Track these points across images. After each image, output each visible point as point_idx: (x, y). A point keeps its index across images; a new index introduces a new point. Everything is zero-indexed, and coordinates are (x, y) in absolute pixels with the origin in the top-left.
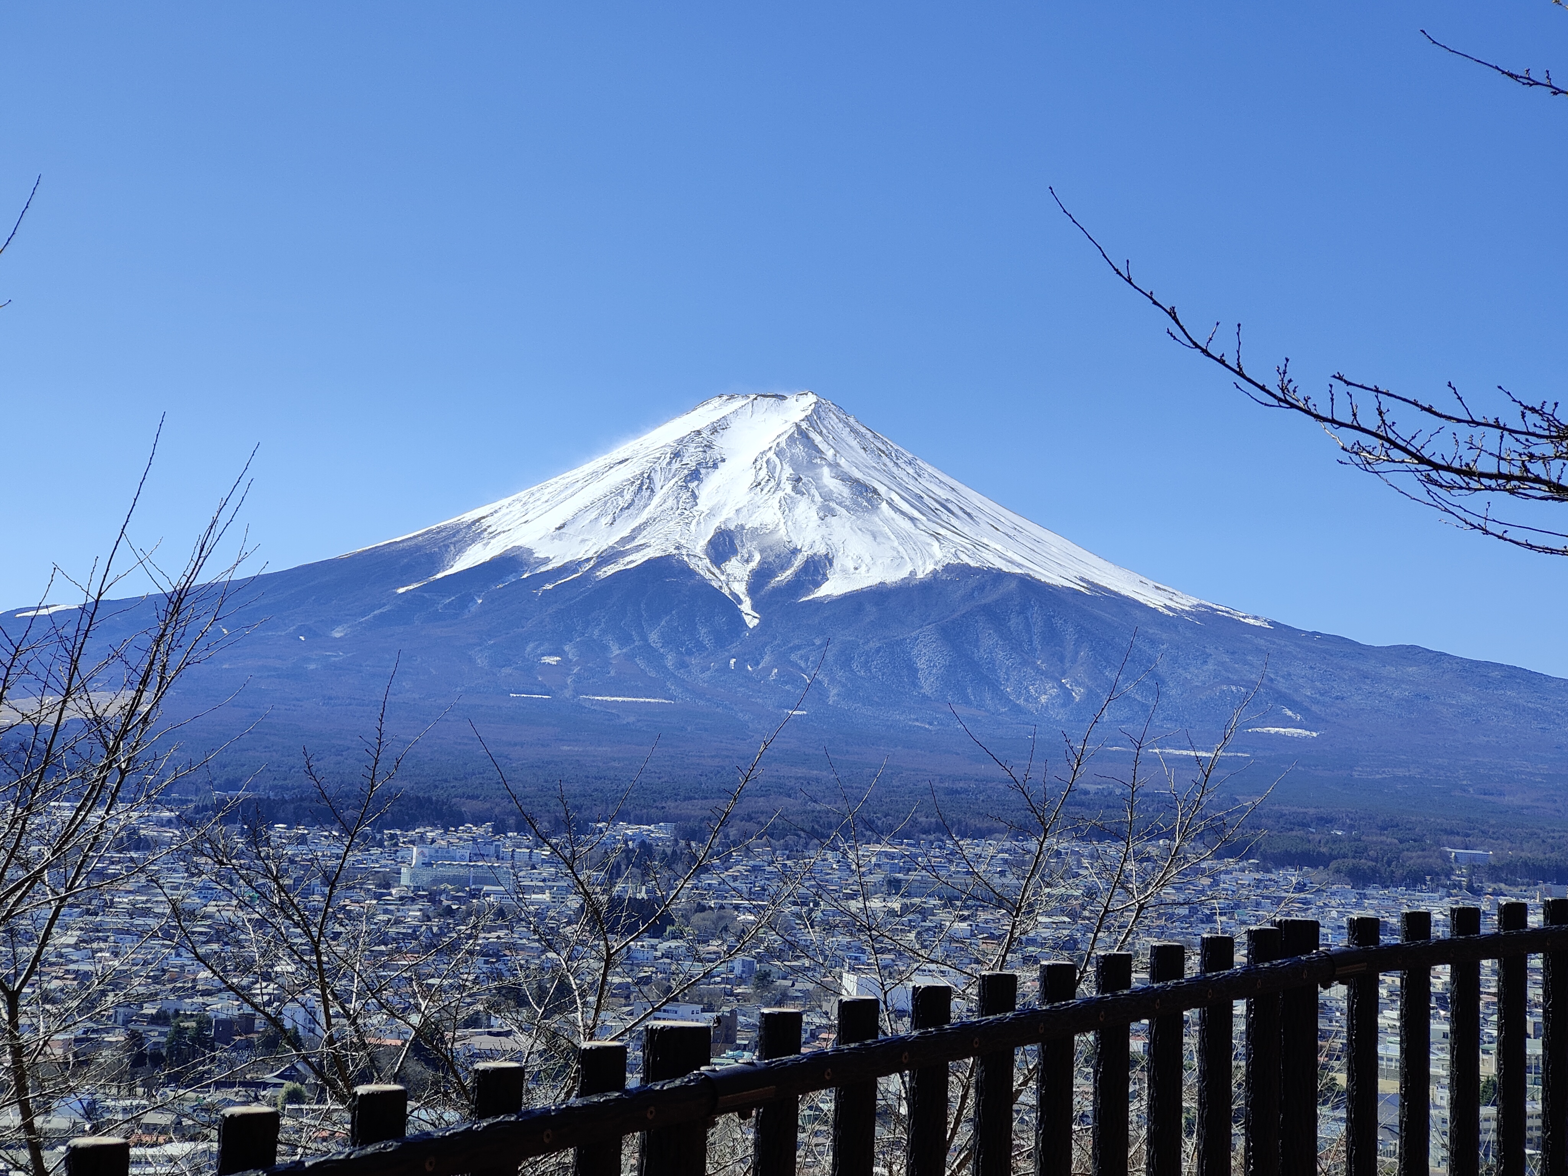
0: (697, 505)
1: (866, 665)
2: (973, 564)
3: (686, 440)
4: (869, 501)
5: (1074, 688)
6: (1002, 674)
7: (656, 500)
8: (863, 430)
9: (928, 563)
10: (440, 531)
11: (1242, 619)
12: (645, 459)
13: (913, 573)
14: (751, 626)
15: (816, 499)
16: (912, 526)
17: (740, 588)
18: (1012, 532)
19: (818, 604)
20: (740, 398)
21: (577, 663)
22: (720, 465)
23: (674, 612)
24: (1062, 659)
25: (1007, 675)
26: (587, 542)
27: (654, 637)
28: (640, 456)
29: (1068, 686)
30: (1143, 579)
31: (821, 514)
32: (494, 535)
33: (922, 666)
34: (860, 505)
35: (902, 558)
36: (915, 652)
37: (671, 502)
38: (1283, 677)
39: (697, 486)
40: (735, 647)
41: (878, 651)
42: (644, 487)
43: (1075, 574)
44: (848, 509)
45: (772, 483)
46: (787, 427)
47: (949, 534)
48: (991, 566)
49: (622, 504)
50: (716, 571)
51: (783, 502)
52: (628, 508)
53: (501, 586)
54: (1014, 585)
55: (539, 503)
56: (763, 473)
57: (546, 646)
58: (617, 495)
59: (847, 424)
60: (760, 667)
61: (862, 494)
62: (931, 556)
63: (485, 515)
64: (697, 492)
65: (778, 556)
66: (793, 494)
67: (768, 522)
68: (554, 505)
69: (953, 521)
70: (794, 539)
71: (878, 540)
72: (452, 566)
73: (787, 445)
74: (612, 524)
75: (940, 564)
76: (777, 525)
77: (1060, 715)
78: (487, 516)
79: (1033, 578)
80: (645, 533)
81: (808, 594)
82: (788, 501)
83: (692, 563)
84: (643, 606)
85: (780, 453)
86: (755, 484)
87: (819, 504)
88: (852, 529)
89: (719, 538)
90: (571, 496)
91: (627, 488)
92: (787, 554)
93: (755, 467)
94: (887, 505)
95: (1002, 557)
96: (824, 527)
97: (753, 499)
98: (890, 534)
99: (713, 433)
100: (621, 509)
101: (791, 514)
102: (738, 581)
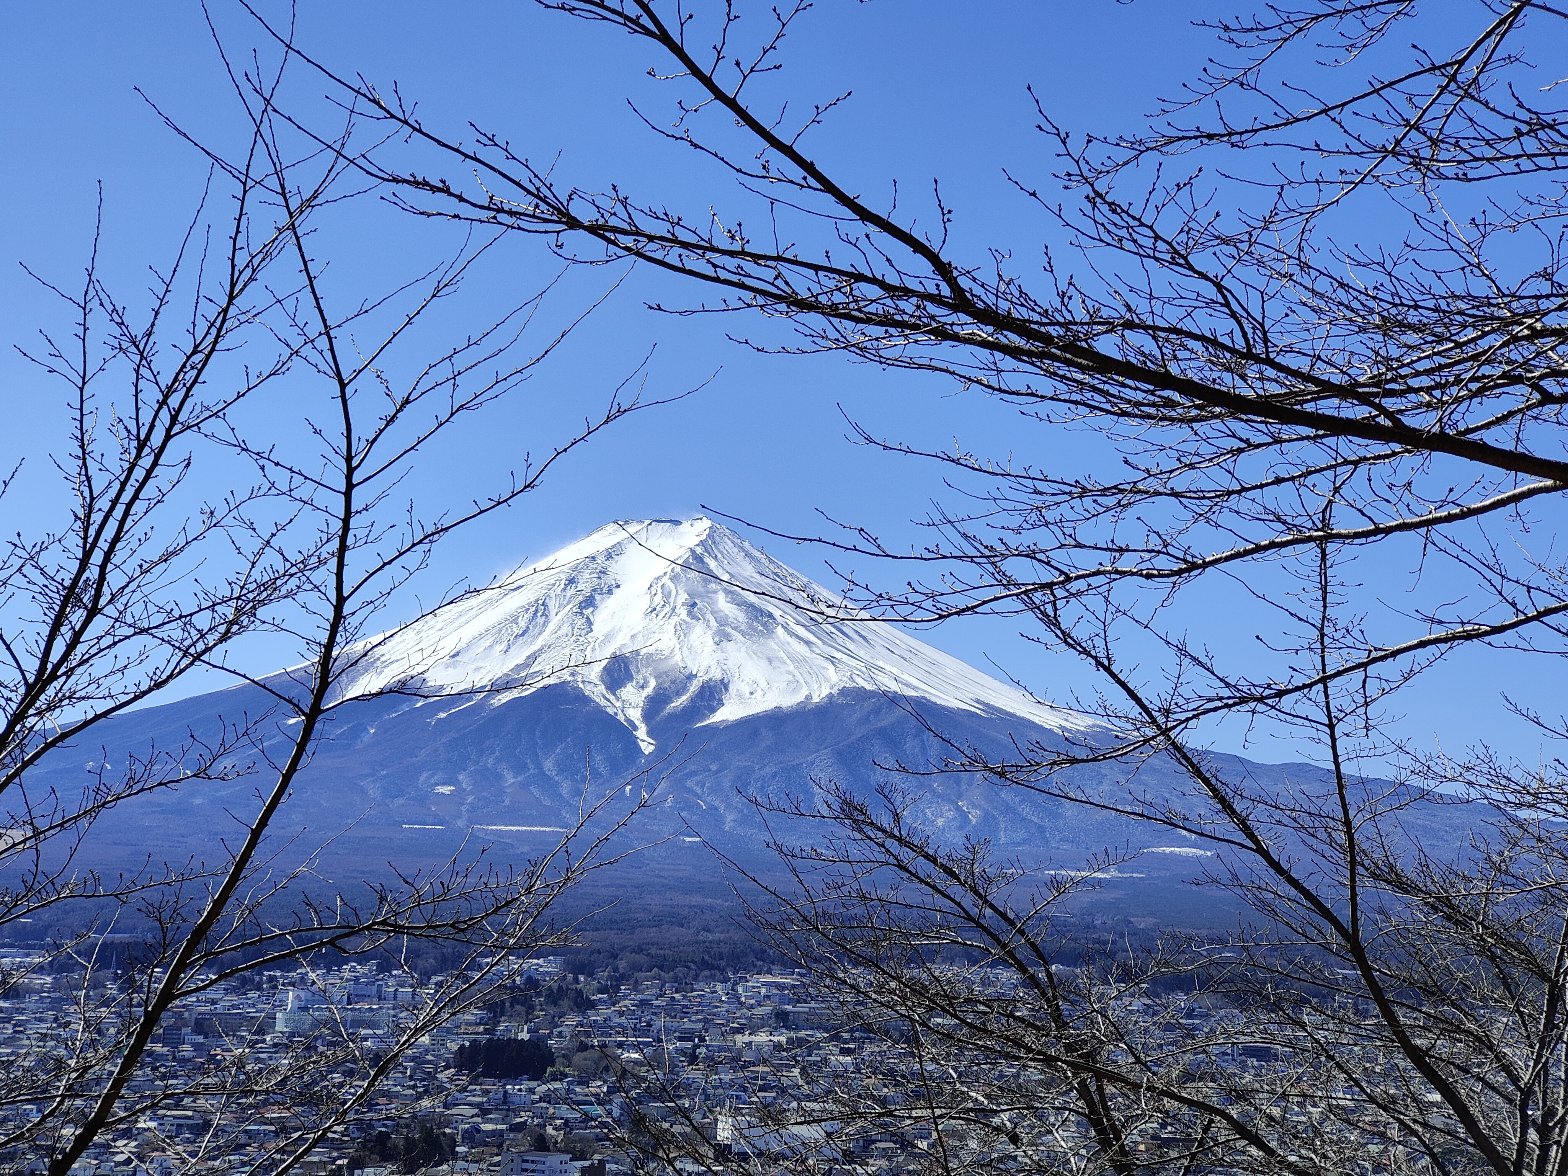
0: (591, 631)
1: (763, 791)
2: (868, 687)
3: (581, 565)
4: (764, 625)
5: (971, 810)
7: (551, 627)
8: (758, 555)
9: (823, 687)
12: (541, 585)
13: (809, 697)
14: (647, 753)
15: (711, 624)
16: (807, 649)
17: (635, 715)
18: (907, 655)
19: (713, 729)
20: (634, 524)
21: (471, 793)
22: (615, 591)
23: (569, 739)
24: (958, 781)
25: (904, 798)
26: (481, 671)
27: (549, 765)
28: (534, 583)
29: (965, 808)
31: (717, 639)
32: (386, 665)
34: (755, 630)
35: (798, 682)
37: (566, 629)
38: (1177, 797)
39: (593, 611)
40: (631, 774)
41: (776, 776)
42: (539, 614)
43: (971, 696)
44: (744, 634)
45: (667, 609)
46: (682, 552)
47: (843, 657)
48: (888, 690)
49: (516, 632)
50: (611, 697)
51: (678, 628)
52: (522, 635)
53: (393, 715)
55: (433, 631)
56: (658, 599)
57: (440, 776)
58: (512, 622)
59: (742, 549)
60: (655, 794)
61: (757, 618)
62: (827, 680)
63: (378, 643)
64: (591, 618)
65: (673, 682)
66: (688, 619)
67: (664, 647)
68: (447, 634)
69: (849, 644)
70: (690, 665)
71: (774, 664)
73: (682, 569)
74: (506, 651)
75: (836, 688)
76: (672, 651)
77: (956, 837)
78: (380, 644)
79: (929, 701)
80: (539, 660)
81: (704, 720)
82: (684, 627)
83: (588, 690)
84: (538, 734)
85: (674, 578)
86: (650, 610)
87: (714, 629)
88: (747, 653)
89: (614, 664)
90: (465, 624)
91: (521, 615)
92: (684, 679)
93: (650, 594)
94: (782, 630)
95: (898, 680)
96: (719, 652)
97: (648, 625)
98: (785, 658)
99: (608, 559)
100: (515, 637)
101: (686, 640)
102: (633, 707)
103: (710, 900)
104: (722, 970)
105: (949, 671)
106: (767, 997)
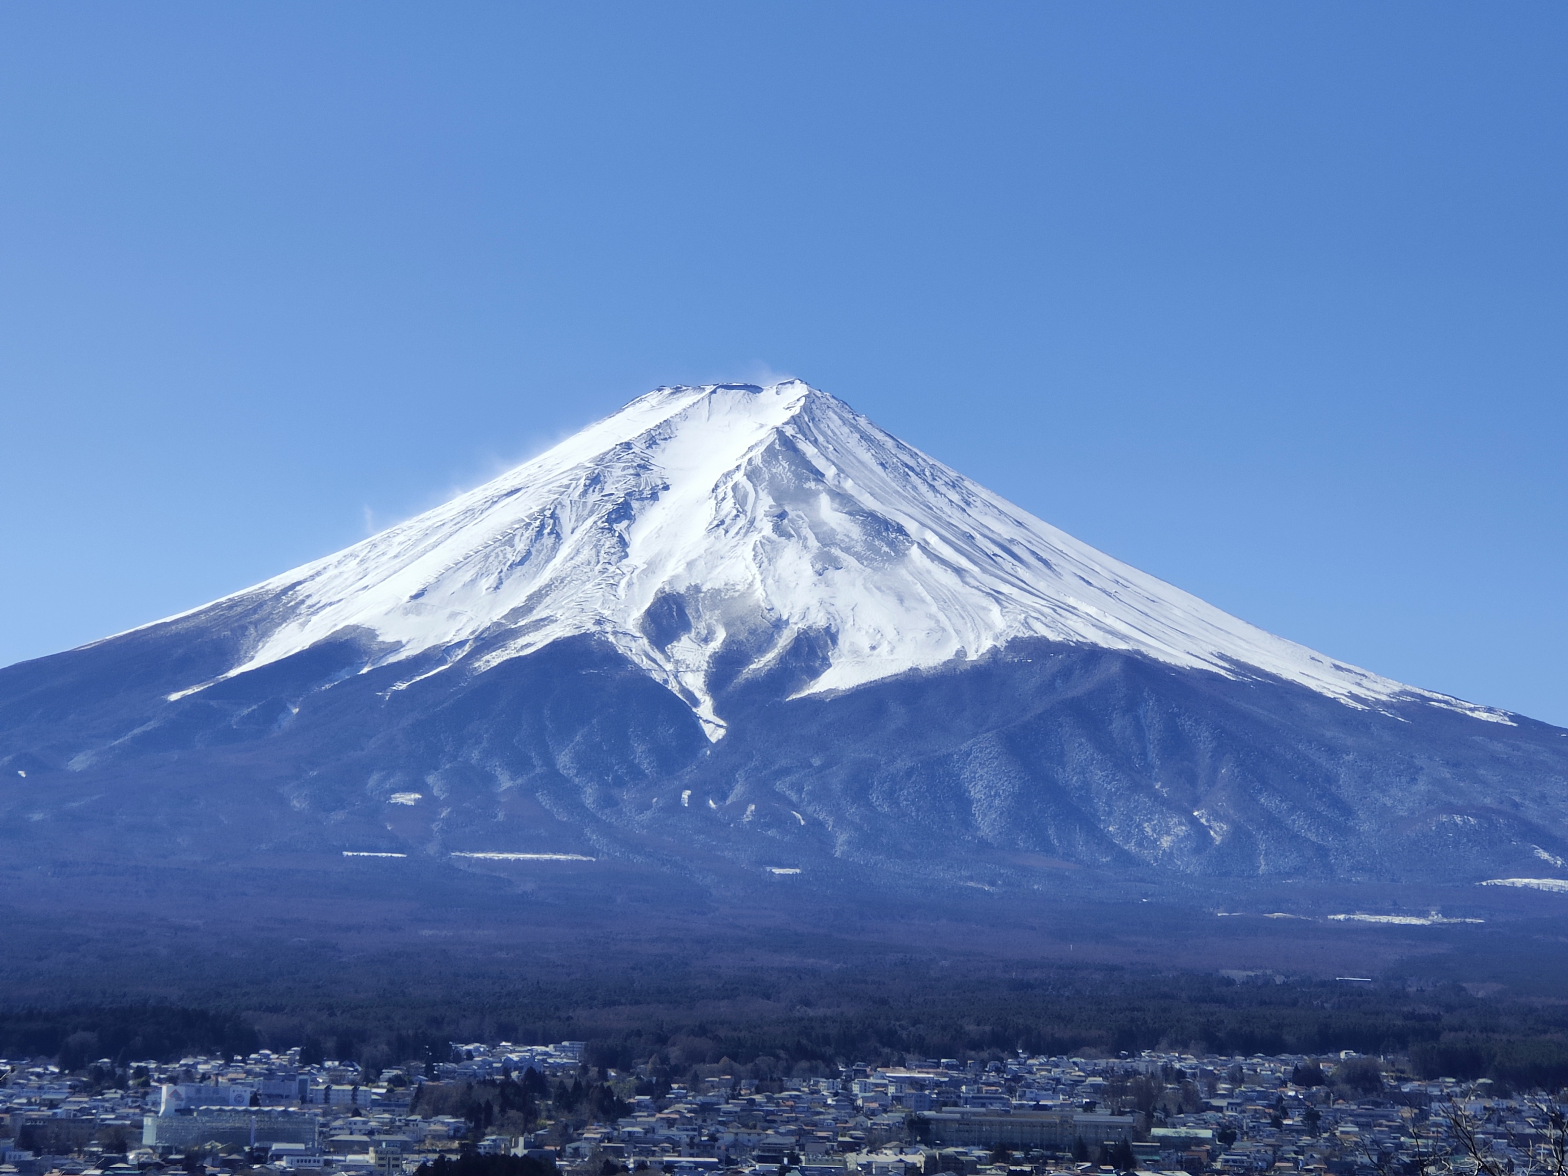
0: (626, 556)
1: (891, 796)
2: (1052, 637)
3: (608, 457)
4: (891, 544)
5: (1214, 824)
6: (1101, 805)
7: (565, 551)
8: (880, 436)
9: (983, 637)
10: (233, 604)
11: (1468, 713)
12: (548, 487)
13: (961, 653)
14: (713, 740)
15: (809, 544)
16: (958, 580)
17: (695, 682)
18: (1112, 588)
19: (815, 704)
20: (690, 391)
21: (446, 803)
22: (662, 495)
23: (594, 721)
24: (1192, 780)
25: (1109, 806)
26: (459, 618)
27: (564, 760)
28: (540, 483)
29: (1203, 821)
30: (1316, 655)
31: (818, 566)
32: (315, 610)
33: (978, 796)
34: (877, 551)
35: (944, 630)
36: (966, 774)
37: (587, 553)
38: (1534, 800)
39: (629, 526)
40: (690, 773)
41: (909, 773)
42: (546, 531)
43: (1212, 649)
44: (859, 557)
45: (742, 521)
46: (763, 434)
47: (1014, 592)
48: (1081, 639)
49: (512, 558)
50: (658, 656)
51: (760, 550)
52: (521, 563)
53: (328, 686)
54: (1116, 668)
55: (383, 559)
56: (729, 505)
57: (398, 778)
58: (504, 544)
59: (855, 428)
60: (728, 802)
61: (880, 533)
62: (989, 627)
63: (301, 578)
64: (626, 537)
65: (753, 632)
66: (774, 537)
67: (737, 579)
68: (406, 561)
69: (1022, 572)
70: (777, 605)
71: (906, 604)
72: (252, 658)
73: (764, 461)
74: (497, 588)
75: (1002, 639)
76: (751, 585)
77: (1190, 865)
78: (305, 581)
80: (548, 600)
81: (798, 689)
82: (768, 548)
83: (621, 646)
84: (546, 712)
85: (753, 475)
86: (716, 523)
87: (815, 551)
88: (865, 588)
89: (662, 606)
90: (433, 548)
91: (519, 533)
92: (768, 628)
93: (716, 497)
94: (919, 551)
95: (1098, 625)
96: (823, 586)
97: (713, 545)
98: (924, 594)
99: (650, 446)
100: (511, 566)
101: (771, 567)
102: (692, 671)
103: (811, 961)
104: (829, 1062)
105: (1177, 612)
106: (897, 1099)
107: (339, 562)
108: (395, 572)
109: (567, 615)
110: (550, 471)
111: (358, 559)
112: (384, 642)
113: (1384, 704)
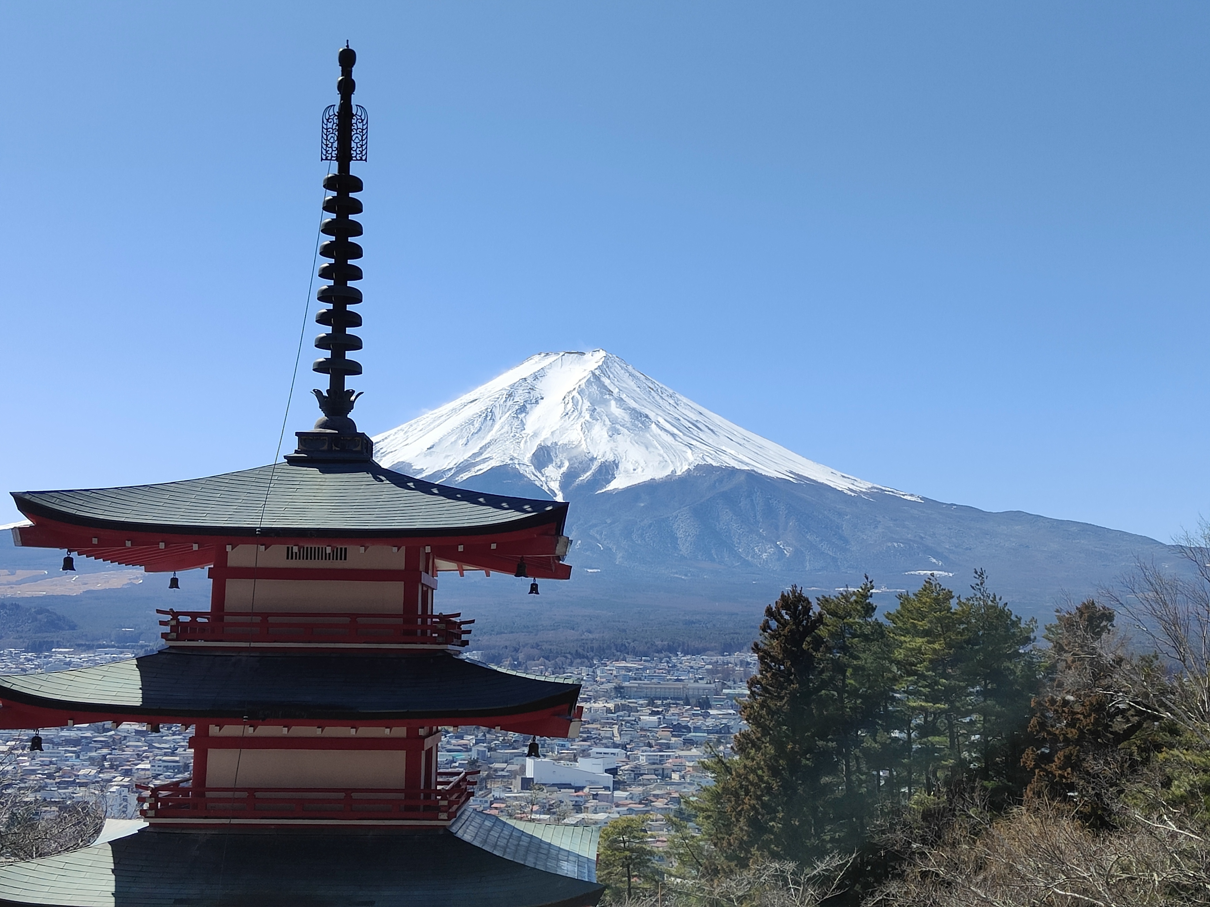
0: (524, 429)
1: (642, 536)
2: (714, 464)
3: (516, 385)
4: (643, 423)
5: (786, 547)
6: (735, 540)
7: (497, 427)
8: (638, 374)
9: (684, 464)
11: (902, 496)
12: (489, 399)
13: (674, 472)
15: (606, 423)
16: (673, 439)
17: (555, 486)
18: (742, 442)
19: (609, 495)
20: (553, 355)
22: (540, 401)
24: (777, 528)
25: (739, 540)
26: (449, 457)
28: (485, 397)
29: (781, 546)
30: (834, 471)
31: (610, 433)
33: (681, 536)
34: (636, 426)
35: (666, 461)
36: (675, 526)
37: (506, 428)
38: (930, 536)
39: (526, 416)
41: (650, 526)
42: (488, 419)
43: (787, 469)
44: (628, 429)
45: (576, 413)
46: (586, 373)
47: (698, 444)
48: (727, 465)
49: (473, 431)
50: (539, 474)
51: (584, 426)
52: (477, 433)
54: (743, 477)
55: (415, 431)
56: (570, 406)
58: (470, 424)
59: (627, 371)
61: (638, 418)
62: (686, 460)
63: (378, 441)
64: (524, 421)
65: (580, 463)
66: (590, 420)
67: (574, 439)
68: (426, 432)
69: (701, 435)
70: (591, 451)
71: (649, 450)
73: (586, 386)
74: (466, 444)
75: (692, 465)
76: (580, 442)
77: (775, 566)
78: (380, 441)
79: (756, 472)
80: (489, 449)
81: (602, 489)
82: (587, 425)
83: (522, 470)
85: (581, 392)
86: (564, 414)
87: (609, 426)
88: (631, 443)
89: (540, 452)
90: (438, 426)
91: (476, 419)
92: (587, 461)
93: (564, 403)
94: (655, 426)
95: (735, 459)
96: (612, 442)
97: (563, 424)
98: (658, 445)
99: (535, 380)
100: (472, 434)
101: (589, 434)
102: (554, 481)
105: (771, 452)
107: (395, 433)
108: (421, 437)
109: (498, 456)
110: (490, 391)
111: (404, 432)
112: (415, 469)
113: (864, 493)
